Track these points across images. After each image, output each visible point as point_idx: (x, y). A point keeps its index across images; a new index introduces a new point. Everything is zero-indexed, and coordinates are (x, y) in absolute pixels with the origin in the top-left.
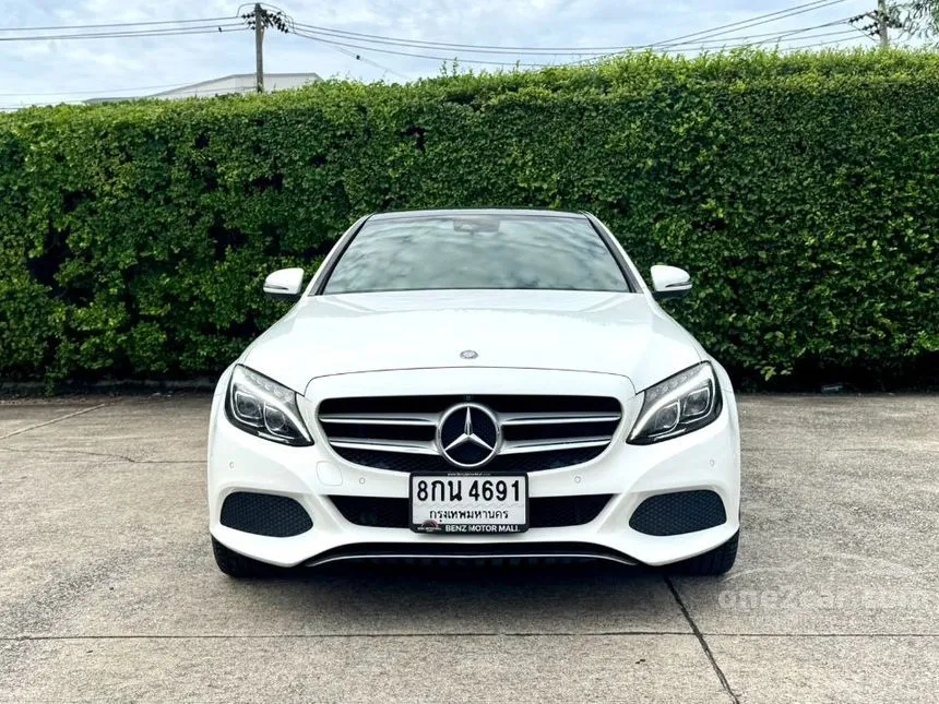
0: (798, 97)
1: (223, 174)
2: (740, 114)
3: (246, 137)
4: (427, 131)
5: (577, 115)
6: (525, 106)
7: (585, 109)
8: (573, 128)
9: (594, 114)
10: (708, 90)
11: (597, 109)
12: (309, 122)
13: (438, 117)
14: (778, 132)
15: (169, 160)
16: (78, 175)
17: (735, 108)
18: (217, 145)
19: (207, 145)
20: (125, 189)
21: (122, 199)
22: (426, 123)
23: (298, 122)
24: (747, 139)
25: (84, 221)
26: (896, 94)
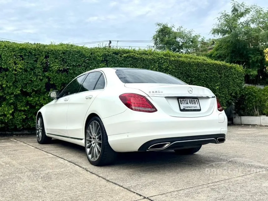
0: (183, 63)
1: (52, 67)
2: (173, 65)
3: (61, 57)
4: (109, 61)
5: (143, 61)
6: (132, 57)
7: (145, 60)
8: (142, 64)
9: (146, 61)
10: (167, 59)
11: (147, 60)
12: (79, 55)
13: (112, 58)
14: (179, 70)
15: (36, 61)
16: (5, 63)
17: (172, 63)
18: (51, 58)
19: (49, 58)
20: (21, 69)
21: (19, 72)
22: (109, 59)
23: (76, 54)
24: (174, 70)
25: (3, 78)
26: (198, 64)
